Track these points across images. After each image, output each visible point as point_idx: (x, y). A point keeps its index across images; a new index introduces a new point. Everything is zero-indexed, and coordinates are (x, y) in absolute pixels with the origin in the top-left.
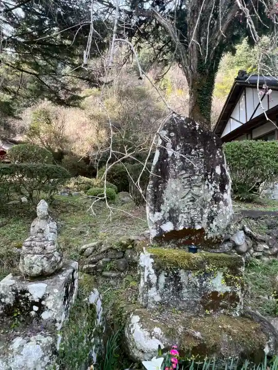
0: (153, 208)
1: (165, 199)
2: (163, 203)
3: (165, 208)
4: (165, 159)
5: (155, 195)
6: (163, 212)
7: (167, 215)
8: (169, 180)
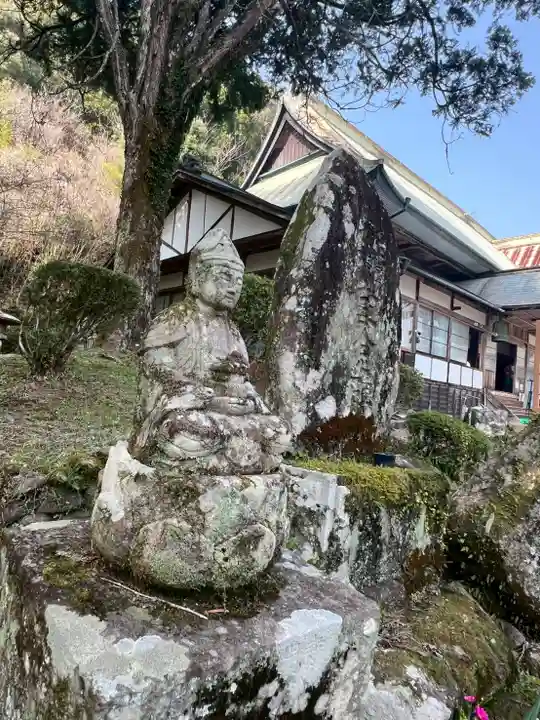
0: (306, 357)
1: (329, 338)
2: (325, 347)
3: (328, 360)
4: (339, 241)
5: (313, 325)
6: (322, 371)
7: (329, 379)
8: (342, 293)
